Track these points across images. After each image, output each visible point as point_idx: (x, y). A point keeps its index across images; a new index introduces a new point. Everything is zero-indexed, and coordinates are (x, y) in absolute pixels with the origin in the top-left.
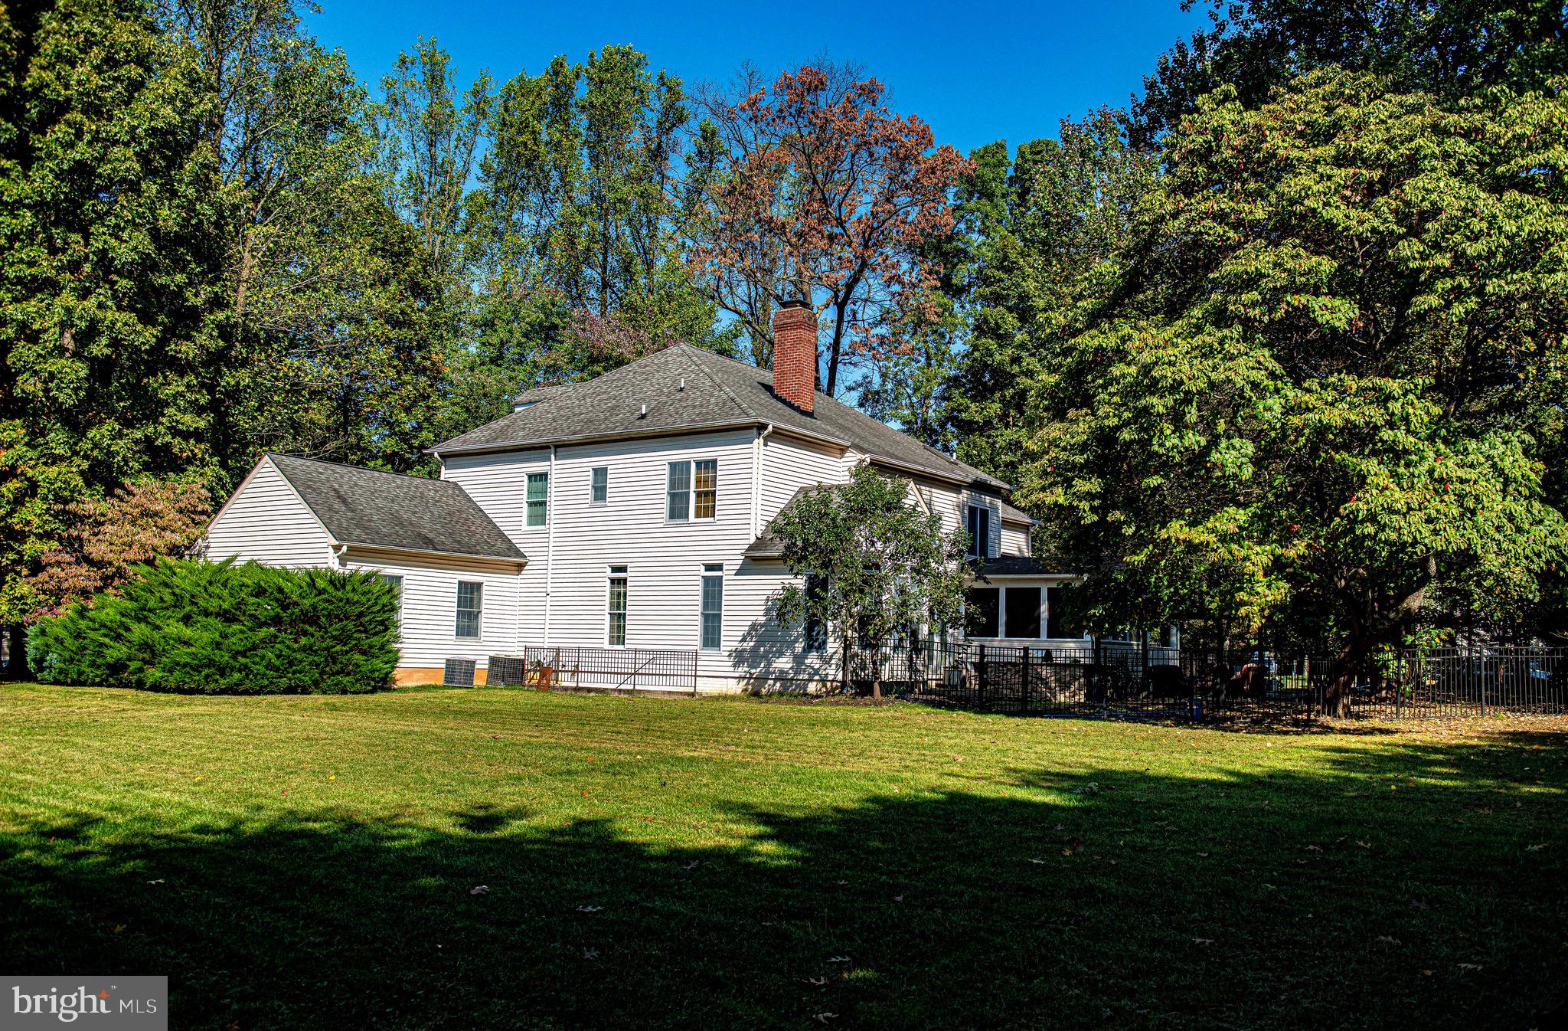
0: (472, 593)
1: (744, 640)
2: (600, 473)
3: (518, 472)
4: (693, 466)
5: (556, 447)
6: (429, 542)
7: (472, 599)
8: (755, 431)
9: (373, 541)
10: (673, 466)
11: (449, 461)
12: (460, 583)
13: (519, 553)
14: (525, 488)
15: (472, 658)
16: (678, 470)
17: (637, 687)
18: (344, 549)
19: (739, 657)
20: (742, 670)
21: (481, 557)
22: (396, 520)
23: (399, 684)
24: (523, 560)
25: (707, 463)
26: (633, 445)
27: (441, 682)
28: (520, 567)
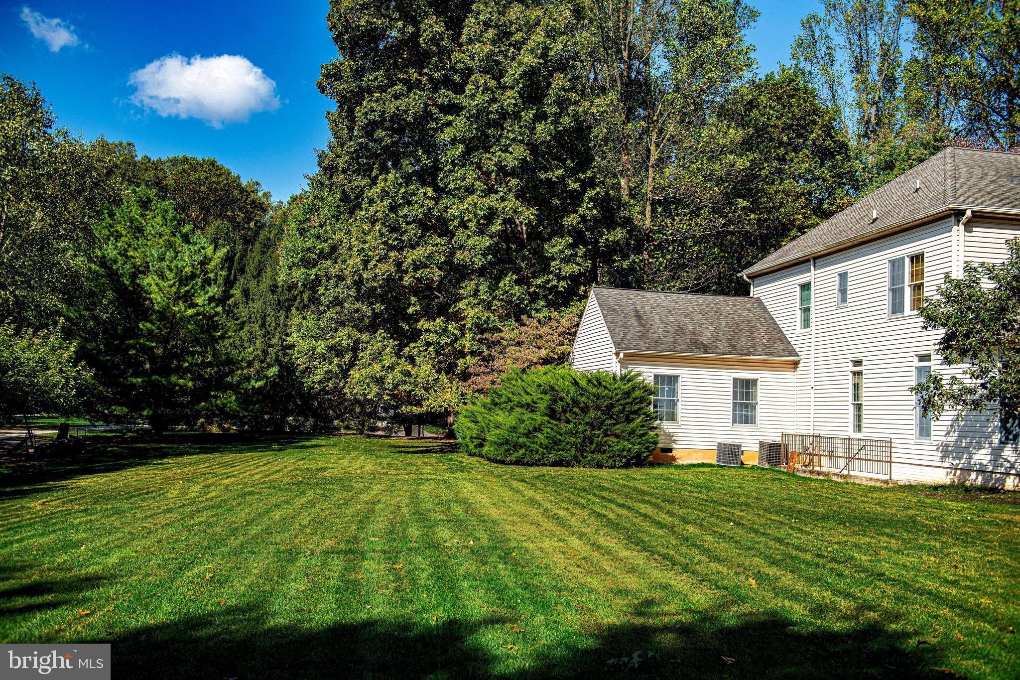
0: (748, 387)
1: (948, 434)
2: (843, 277)
3: (791, 284)
4: (907, 261)
5: (815, 259)
6: (704, 348)
7: (748, 393)
8: (953, 219)
9: (648, 349)
10: (893, 263)
11: (757, 281)
12: (735, 380)
13: (793, 353)
14: (798, 297)
15: (737, 442)
16: (896, 265)
17: (852, 473)
18: (621, 355)
19: (945, 451)
20: (950, 462)
21: (751, 357)
22: (682, 331)
23: (680, 462)
24: (796, 359)
25: (917, 257)
26: (864, 248)
27: (714, 462)
28: (796, 364)
